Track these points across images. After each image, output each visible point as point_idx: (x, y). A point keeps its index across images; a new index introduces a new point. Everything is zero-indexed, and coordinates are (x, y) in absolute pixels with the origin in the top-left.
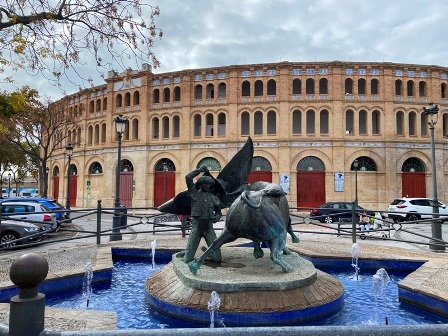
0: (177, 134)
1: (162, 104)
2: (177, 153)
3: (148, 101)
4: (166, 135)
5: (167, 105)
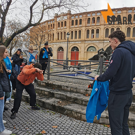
0: (80, 37)
1: (75, 26)
2: (79, 45)
3: (70, 25)
4: (76, 38)
5: (76, 26)
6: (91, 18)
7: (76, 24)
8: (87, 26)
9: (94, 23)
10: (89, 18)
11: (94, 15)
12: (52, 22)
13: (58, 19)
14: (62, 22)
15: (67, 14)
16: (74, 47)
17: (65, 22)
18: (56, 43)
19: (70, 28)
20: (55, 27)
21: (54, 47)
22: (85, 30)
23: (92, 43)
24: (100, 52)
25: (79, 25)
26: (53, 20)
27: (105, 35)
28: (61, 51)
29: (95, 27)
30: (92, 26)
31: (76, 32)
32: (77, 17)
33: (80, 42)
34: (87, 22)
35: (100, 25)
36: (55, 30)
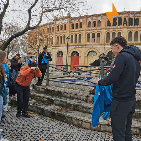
0: (80, 41)
1: (75, 29)
2: (80, 49)
3: (69, 29)
4: (76, 42)
5: (76, 30)
6: (92, 22)
7: (77, 28)
8: (88, 30)
9: (95, 26)
10: (90, 22)
11: (94, 18)
12: (51, 25)
13: (58, 23)
14: (62, 26)
15: (66, 18)
16: (74, 52)
17: (65, 25)
18: (55, 47)
19: (70, 32)
20: (54, 30)
21: (54, 51)
22: (86, 34)
23: (93, 48)
24: (101, 56)
25: (79, 29)
26: (53, 23)
27: (106, 39)
28: (60, 55)
29: (96, 31)
30: (93, 30)
31: (76, 36)
32: (77, 20)
33: (80, 47)
34: (87, 25)
35: (101, 29)
36: (54, 34)
